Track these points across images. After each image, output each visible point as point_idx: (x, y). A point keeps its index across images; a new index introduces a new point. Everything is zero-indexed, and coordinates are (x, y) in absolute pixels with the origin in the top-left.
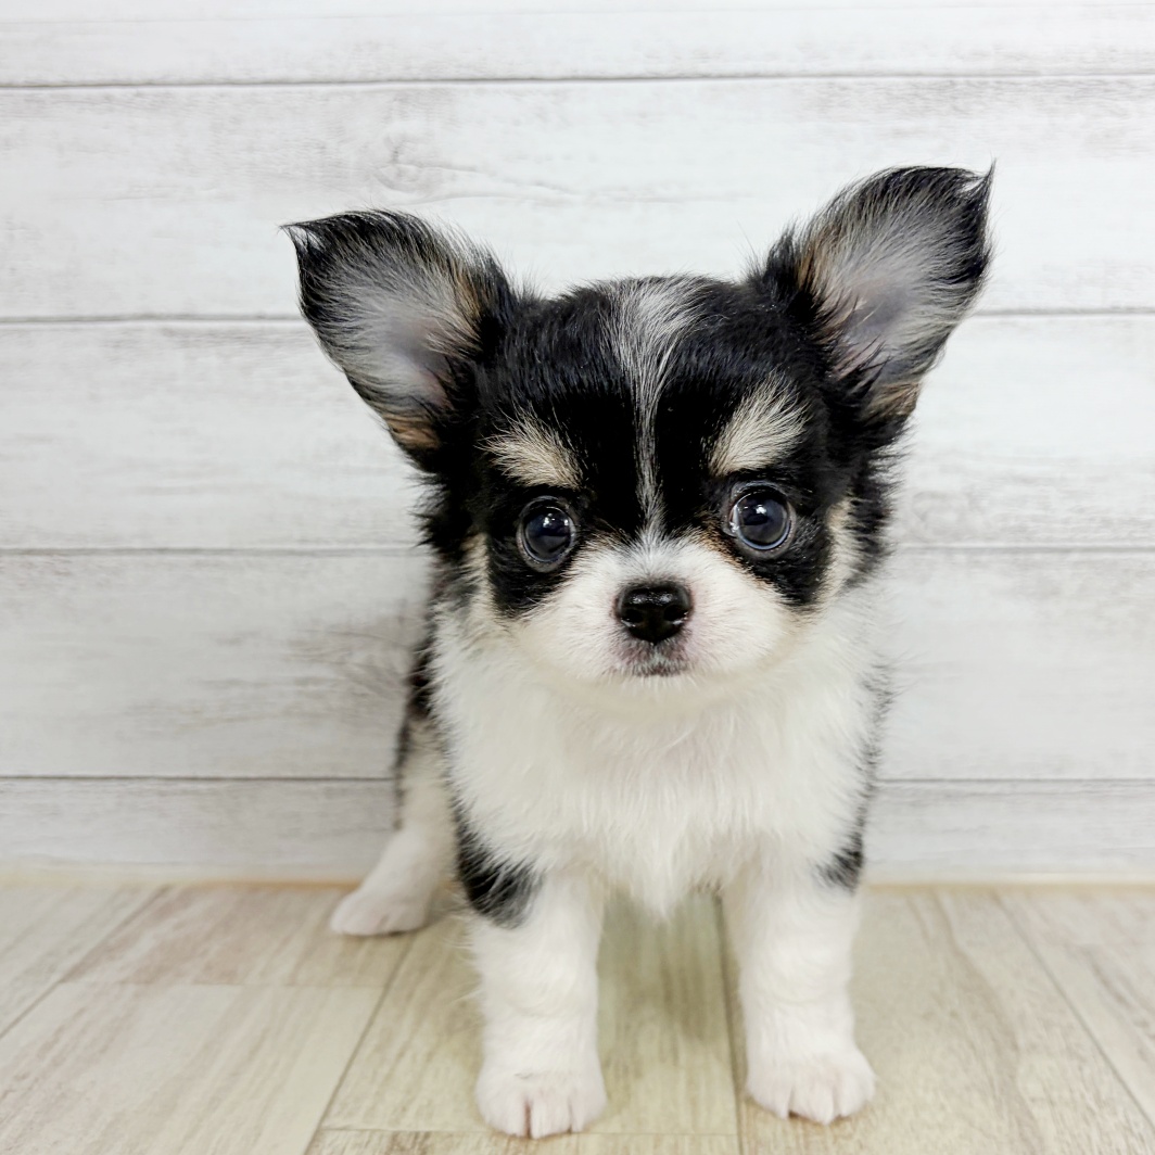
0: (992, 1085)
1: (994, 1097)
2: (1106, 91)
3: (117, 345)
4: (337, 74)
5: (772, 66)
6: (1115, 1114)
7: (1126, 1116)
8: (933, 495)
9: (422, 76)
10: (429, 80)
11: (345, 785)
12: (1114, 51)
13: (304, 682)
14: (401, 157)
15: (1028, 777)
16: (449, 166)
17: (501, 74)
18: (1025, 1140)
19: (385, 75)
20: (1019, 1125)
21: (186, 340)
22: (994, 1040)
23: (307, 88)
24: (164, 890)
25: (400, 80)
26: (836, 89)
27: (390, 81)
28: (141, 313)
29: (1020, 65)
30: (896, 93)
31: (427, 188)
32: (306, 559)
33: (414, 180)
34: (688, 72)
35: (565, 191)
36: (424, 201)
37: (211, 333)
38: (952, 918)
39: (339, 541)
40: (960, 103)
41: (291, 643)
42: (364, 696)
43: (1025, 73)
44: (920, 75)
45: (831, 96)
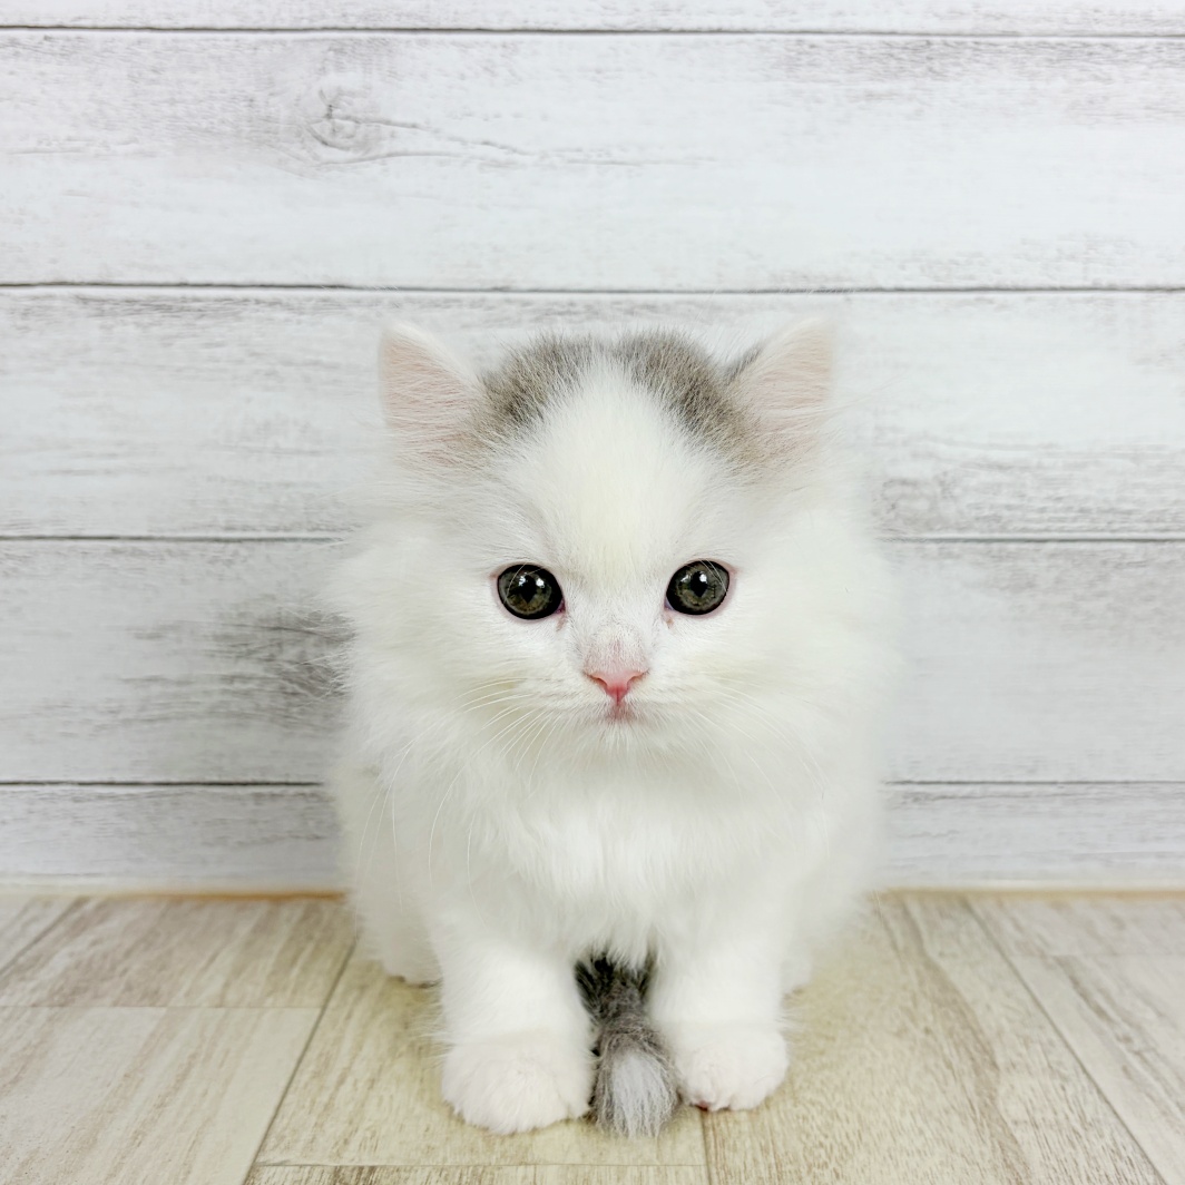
0: (973, 1108)
1: (975, 1120)
2: (1091, 54)
3: (26, 314)
4: (267, 24)
5: (738, 23)
6: (1102, 1136)
7: (1114, 1139)
8: (904, 482)
9: (360, 24)
10: (367, 29)
11: (277, 790)
12: (1096, 11)
13: (232, 679)
14: (336, 112)
15: (1000, 779)
16: (388, 123)
17: (444, 25)
18: (1009, 1166)
19: (319, 23)
20: (1003, 1150)
21: (100, 308)
22: (973, 1059)
23: (233, 36)
24: (79, 903)
25: (335, 29)
26: (806, 48)
27: (325, 29)
28: (50, 279)
29: (1001, 26)
30: (868, 52)
31: (364, 145)
32: (232, 547)
33: (351, 137)
34: (647, 23)
35: (515, 151)
36: (361, 160)
37: (128, 301)
38: (923, 927)
39: (269, 530)
40: (936, 65)
41: (216, 638)
42: (295, 694)
43: (1004, 34)
44: (893, 33)
45: (800, 53)
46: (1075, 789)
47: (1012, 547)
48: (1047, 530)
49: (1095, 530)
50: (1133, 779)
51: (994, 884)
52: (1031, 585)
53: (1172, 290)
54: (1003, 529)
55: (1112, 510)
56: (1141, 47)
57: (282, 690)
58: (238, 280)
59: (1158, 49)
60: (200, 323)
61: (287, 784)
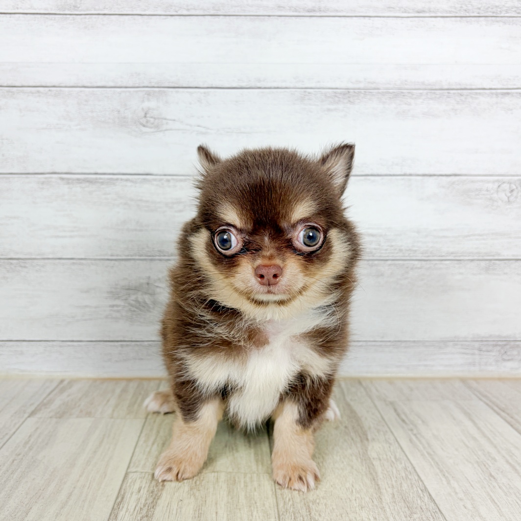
2: (404, 96)
4: (124, 85)
5: (284, 85)
9: (156, 86)
10: (158, 87)
11: (128, 343)
12: (406, 81)
13: (113, 306)
14: (148, 115)
16: (165, 119)
17: (184, 85)
19: (142, 85)
21: (68, 182)
23: (113, 89)
24: (62, 381)
25: (147, 87)
26: (307, 94)
27: (144, 87)
28: (51, 171)
29: (373, 86)
30: (328, 95)
31: (157, 127)
32: (113, 262)
33: (153, 124)
34: (253, 86)
35: (208, 129)
36: (156, 132)
37: (78, 179)
38: (345, 391)
39: (125, 256)
40: (351, 99)
41: (108, 292)
42: (134, 311)
43: (375, 89)
44: (337, 89)
45: (305, 96)
46: (397, 344)
47: (376, 262)
48: (388, 256)
49: (404, 256)
50: (416, 340)
51: (369, 375)
52: (382, 275)
53: (430, 175)
54: (373, 256)
55: (410, 250)
56: (421, 93)
57: (130, 310)
58: (115, 172)
59: (427, 94)
60: (103, 186)
61: (132, 341)
